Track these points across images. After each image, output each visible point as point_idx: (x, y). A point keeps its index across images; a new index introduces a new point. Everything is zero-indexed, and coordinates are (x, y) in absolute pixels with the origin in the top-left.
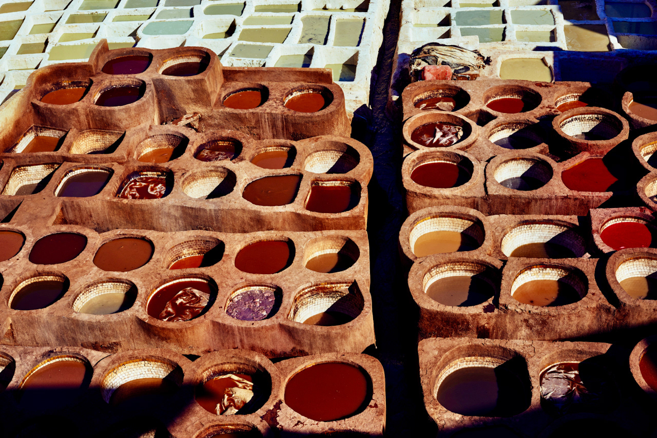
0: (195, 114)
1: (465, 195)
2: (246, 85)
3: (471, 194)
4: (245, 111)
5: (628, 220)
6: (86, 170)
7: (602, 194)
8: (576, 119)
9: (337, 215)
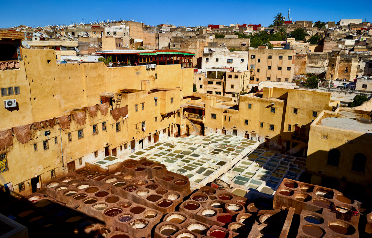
0: (155, 178)
1: (192, 213)
2: (171, 176)
3: (193, 213)
4: (165, 181)
5: (222, 231)
6: (123, 182)
7: (223, 224)
8: (234, 205)
9: (161, 208)
